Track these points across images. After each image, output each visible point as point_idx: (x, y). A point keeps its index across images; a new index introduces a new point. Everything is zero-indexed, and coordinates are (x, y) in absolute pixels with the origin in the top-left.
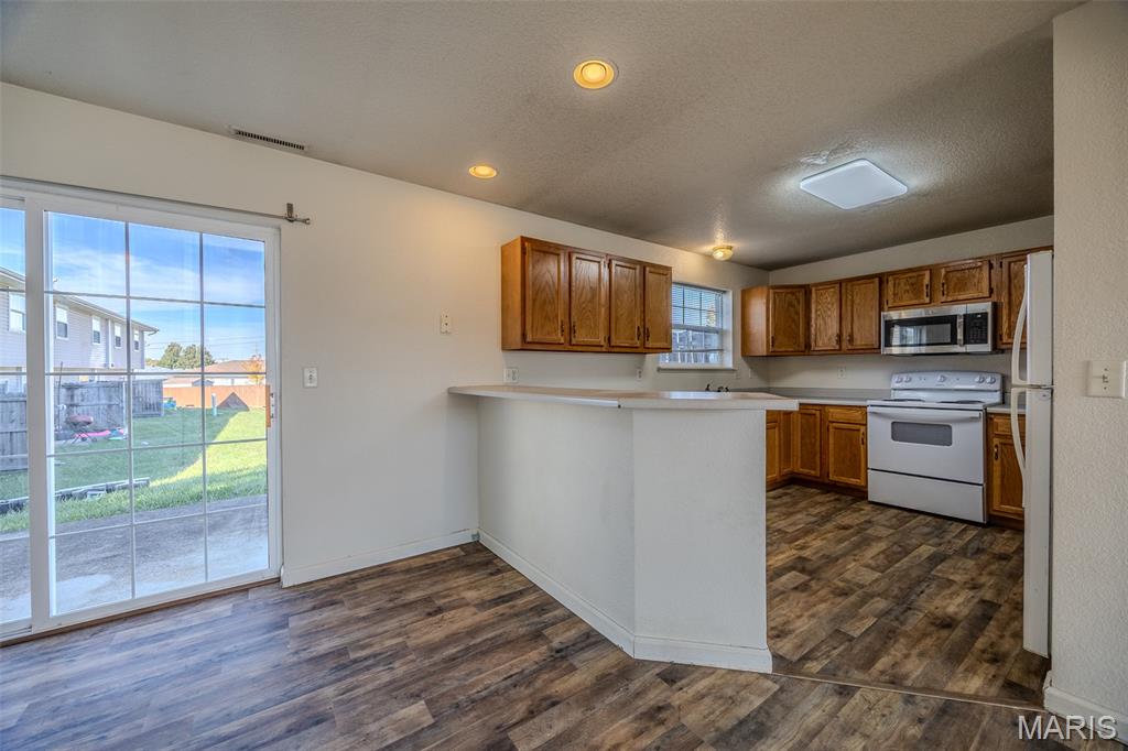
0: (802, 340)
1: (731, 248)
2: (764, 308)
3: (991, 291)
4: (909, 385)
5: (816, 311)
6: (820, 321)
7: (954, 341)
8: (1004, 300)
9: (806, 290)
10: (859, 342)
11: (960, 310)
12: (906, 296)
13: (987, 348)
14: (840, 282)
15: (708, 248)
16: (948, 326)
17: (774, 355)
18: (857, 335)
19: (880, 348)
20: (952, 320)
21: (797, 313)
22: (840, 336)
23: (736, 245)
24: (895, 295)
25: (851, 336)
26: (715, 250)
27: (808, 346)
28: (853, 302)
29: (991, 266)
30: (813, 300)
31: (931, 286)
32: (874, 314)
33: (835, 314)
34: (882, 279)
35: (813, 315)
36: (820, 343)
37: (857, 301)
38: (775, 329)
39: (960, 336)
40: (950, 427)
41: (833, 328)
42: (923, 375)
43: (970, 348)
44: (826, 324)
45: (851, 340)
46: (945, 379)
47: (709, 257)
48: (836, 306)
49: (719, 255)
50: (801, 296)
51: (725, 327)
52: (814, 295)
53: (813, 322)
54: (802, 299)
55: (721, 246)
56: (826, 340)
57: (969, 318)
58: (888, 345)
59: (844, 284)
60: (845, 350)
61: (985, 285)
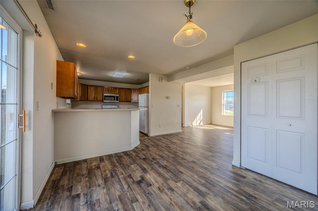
0: (86, 97)
1: (81, 73)
5: (90, 91)
6: (90, 94)
7: (115, 100)
8: (120, 95)
9: (87, 86)
11: (115, 95)
12: (107, 91)
13: (118, 101)
17: (81, 100)
18: (98, 98)
19: (103, 100)
20: (114, 97)
21: (85, 91)
22: (95, 97)
24: (105, 91)
26: (78, 73)
27: (87, 99)
29: (118, 89)
30: (89, 89)
31: (111, 90)
32: (102, 94)
33: (94, 92)
34: (103, 87)
35: (89, 92)
36: (90, 98)
37: (98, 91)
38: (81, 94)
41: (93, 95)
44: (92, 95)
45: (97, 99)
50: (86, 87)
53: (89, 94)
56: (92, 98)
57: (117, 96)
58: (105, 100)
59: (96, 87)
60: (96, 100)
61: (118, 92)
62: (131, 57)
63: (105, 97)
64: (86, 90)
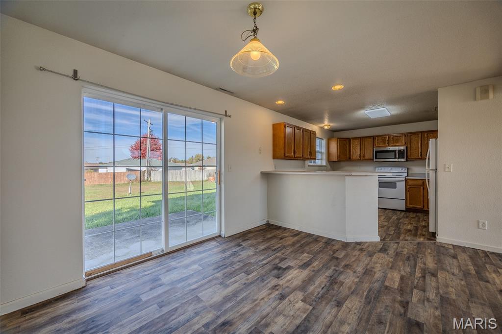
0: (348, 156)
1: (329, 125)
2: (336, 145)
3: (405, 143)
4: (382, 171)
6: (354, 150)
7: (395, 158)
8: (409, 146)
9: (349, 139)
10: (367, 157)
11: (397, 148)
12: (381, 143)
13: (404, 160)
14: (360, 138)
15: (322, 125)
16: (394, 153)
17: (339, 161)
18: (366, 155)
19: (373, 159)
20: (395, 151)
21: (346, 147)
22: (360, 155)
23: (332, 124)
24: (378, 143)
25: (364, 155)
26: (325, 126)
27: (350, 158)
28: (364, 144)
29: (405, 136)
31: (388, 141)
32: (371, 149)
33: (359, 148)
34: (374, 137)
35: (352, 148)
36: (354, 157)
37: (366, 144)
38: (340, 152)
39: (397, 156)
40: (396, 183)
41: (358, 152)
42: (385, 168)
43: (400, 160)
44: (356, 152)
45: (364, 157)
46: (391, 169)
47: (322, 128)
48: (359, 145)
49: (326, 127)
50: (348, 141)
51: (323, 151)
52: (352, 142)
53: (351, 151)
54: (348, 143)
55: (327, 124)
56: (356, 156)
57: (400, 151)
58: (376, 158)
59: (362, 139)
60: (362, 160)
61: (403, 141)
62: (338, 87)
63: (378, 154)
64: (348, 146)
